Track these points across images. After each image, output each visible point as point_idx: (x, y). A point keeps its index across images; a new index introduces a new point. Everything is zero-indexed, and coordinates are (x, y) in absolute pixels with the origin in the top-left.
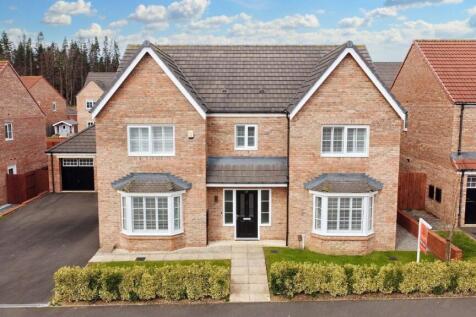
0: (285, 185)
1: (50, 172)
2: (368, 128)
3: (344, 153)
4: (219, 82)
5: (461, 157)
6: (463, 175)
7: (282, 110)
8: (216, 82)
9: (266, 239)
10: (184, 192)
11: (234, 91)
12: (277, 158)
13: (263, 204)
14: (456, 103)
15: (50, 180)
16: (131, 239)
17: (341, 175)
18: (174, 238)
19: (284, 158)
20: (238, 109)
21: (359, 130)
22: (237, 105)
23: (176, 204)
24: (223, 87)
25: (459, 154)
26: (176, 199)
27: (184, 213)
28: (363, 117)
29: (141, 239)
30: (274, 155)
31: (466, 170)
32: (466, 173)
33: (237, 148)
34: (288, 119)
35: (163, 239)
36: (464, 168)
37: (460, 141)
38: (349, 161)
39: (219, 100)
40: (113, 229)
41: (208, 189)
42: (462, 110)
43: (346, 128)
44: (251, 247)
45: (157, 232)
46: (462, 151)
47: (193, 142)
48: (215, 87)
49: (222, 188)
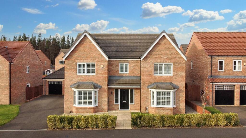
0: (140, 87)
1: (44, 87)
2: (172, 64)
3: (163, 74)
4: (114, 47)
5: (212, 78)
6: (213, 84)
7: (139, 57)
8: (113, 47)
9: (132, 110)
10: (99, 89)
11: (120, 51)
12: (136, 77)
13: (131, 95)
14: (209, 56)
15: (44, 90)
16: (77, 108)
17: (162, 83)
18: (94, 108)
19: (139, 77)
20: (121, 57)
21: (169, 65)
22: (121, 56)
23: (95, 94)
24: (115, 49)
25: (211, 76)
26: (95, 92)
27: (99, 98)
28: (170, 60)
29: (81, 108)
30: (135, 75)
31: (214, 82)
32: (214, 84)
33: (120, 73)
34: (141, 61)
35: (90, 108)
36: (213, 82)
37: (211, 71)
38: (165, 77)
39: (113, 54)
40: (70, 104)
41: (109, 88)
42: (212, 58)
43: (163, 64)
44: (126, 112)
45: (88, 106)
46: (213, 75)
47: (103, 70)
48: (112, 49)
49: (114, 88)
